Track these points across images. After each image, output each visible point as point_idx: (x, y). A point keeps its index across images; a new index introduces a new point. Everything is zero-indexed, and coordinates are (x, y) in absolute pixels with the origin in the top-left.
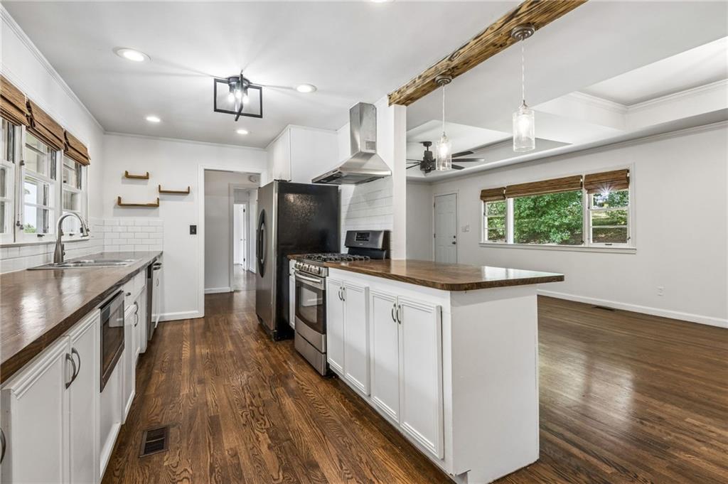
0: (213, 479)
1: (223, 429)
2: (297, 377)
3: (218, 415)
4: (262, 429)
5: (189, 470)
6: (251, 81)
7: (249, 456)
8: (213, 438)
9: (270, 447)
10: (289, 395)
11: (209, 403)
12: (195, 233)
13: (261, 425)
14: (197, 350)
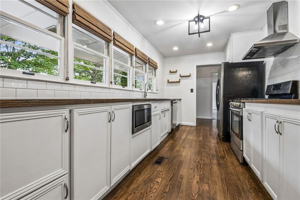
0: (170, 182)
1: (183, 166)
2: (226, 159)
3: (183, 161)
4: (198, 173)
5: (164, 175)
6: (204, 16)
7: (187, 181)
8: (178, 168)
9: (197, 182)
10: (218, 165)
11: (183, 155)
12: (193, 92)
13: (198, 172)
14: (188, 137)
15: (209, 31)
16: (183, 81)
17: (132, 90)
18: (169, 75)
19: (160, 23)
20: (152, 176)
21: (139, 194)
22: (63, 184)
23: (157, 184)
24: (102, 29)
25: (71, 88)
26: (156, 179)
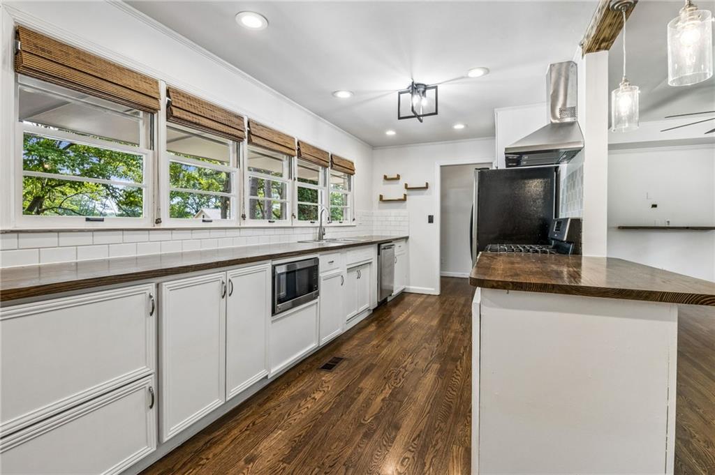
0: (335, 399)
1: (370, 374)
3: (377, 365)
4: (393, 386)
5: (330, 388)
6: (426, 84)
7: (366, 398)
8: (360, 376)
10: (438, 372)
11: (380, 355)
12: (432, 222)
13: (395, 383)
14: (411, 318)
15: (436, 113)
16: (413, 198)
17: (290, 226)
18: (384, 184)
19: (343, 95)
20: (308, 390)
21: (276, 416)
22: (147, 388)
23: (312, 400)
24: (224, 122)
25: (167, 235)
26: (314, 393)
